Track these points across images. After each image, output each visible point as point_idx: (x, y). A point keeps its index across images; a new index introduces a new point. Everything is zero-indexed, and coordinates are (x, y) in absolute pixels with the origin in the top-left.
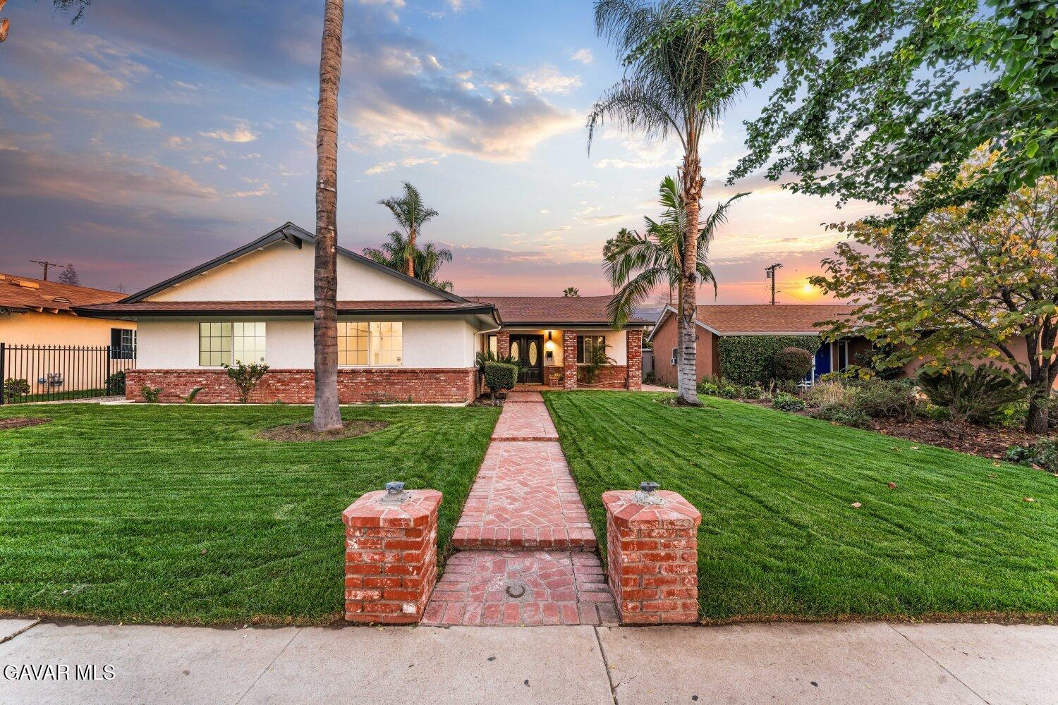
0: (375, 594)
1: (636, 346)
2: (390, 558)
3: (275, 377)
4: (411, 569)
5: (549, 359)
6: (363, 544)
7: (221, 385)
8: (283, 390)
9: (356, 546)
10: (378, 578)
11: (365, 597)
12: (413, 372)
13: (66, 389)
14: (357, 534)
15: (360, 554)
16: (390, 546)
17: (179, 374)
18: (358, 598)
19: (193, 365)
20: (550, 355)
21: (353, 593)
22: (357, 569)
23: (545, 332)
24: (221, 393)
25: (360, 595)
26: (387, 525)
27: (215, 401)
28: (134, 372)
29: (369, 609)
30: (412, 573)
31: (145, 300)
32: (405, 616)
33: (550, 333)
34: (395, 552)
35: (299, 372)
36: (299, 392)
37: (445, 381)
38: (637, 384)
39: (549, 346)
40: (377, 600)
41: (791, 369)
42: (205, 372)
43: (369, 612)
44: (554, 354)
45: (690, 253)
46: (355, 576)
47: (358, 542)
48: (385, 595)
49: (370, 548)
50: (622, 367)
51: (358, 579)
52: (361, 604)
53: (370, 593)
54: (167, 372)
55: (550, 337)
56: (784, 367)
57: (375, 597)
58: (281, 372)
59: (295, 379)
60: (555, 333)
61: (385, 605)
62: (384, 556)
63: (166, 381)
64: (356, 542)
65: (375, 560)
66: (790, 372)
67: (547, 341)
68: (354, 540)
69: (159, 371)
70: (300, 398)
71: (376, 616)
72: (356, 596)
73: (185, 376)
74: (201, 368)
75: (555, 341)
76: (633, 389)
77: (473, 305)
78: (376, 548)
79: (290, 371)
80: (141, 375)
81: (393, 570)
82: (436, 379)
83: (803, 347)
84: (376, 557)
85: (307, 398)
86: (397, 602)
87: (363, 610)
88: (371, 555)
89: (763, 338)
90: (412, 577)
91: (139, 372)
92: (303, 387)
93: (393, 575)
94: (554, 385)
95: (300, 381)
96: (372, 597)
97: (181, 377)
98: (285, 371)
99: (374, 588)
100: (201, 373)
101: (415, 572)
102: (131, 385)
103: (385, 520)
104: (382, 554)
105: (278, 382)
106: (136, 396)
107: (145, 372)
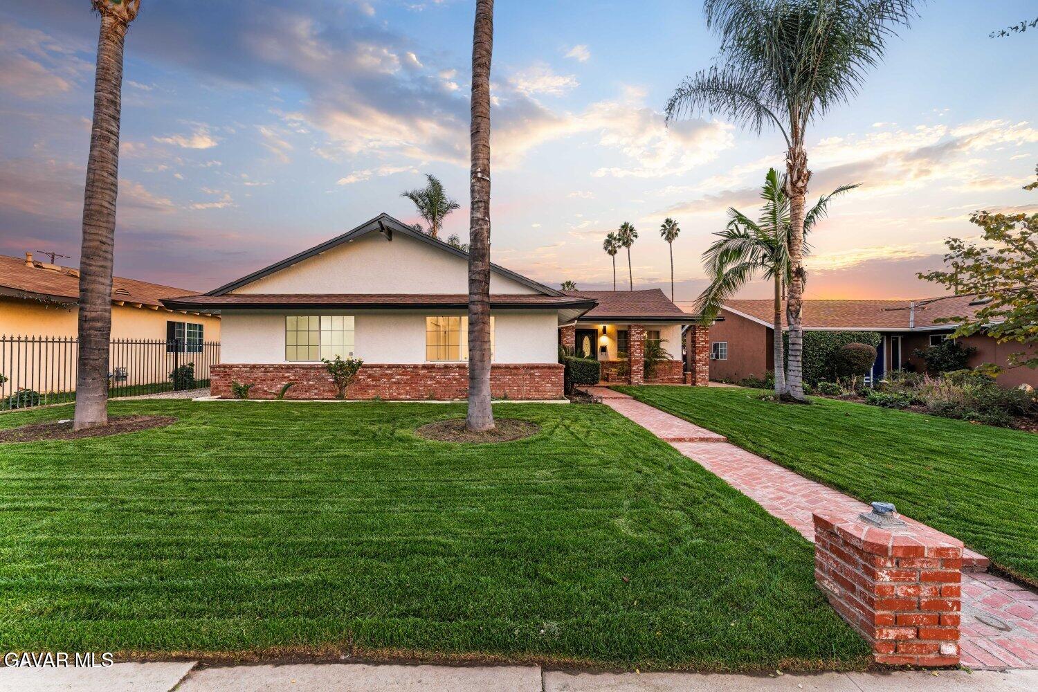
0: (910, 633)
1: (703, 341)
2: (926, 592)
3: (366, 372)
4: (950, 604)
5: (604, 353)
6: (896, 577)
7: (309, 380)
8: (374, 386)
9: (887, 578)
10: (913, 615)
11: (898, 636)
12: (507, 367)
13: (129, 384)
14: (889, 564)
15: (893, 587)
16: (926, 578)
17: (265, 369)
18: (890, 638)
19: (279, 360)
20: (604, 349)
21: (885, 632)
22: (889, 604)
23: (600, 327)
24: (309, 388)
25: (892, 634)
26: (932, 555)
27: (304, 396)
28: (219, 367)
29: (902, 650)
30: (952, 609)
31: (230, 293)
32: (943, 657)
33: (605, 328)
34: (931, 585)
35: (390, 367)
36: (390, 388)
37: (540, 377)
38: (704, 379)
39: (603, 340)
40: (912, 639)
41: (856, 364)
42: (293, 367)
43: (903, 653)
44: (608, 349)
45: (797, 247)
46: (886, 612)
47: (890, 574)
48: (922, 634)
49: (904, 580)
50: (677, 362)
51: (890, 616)
52: (895, 644)
53: (903, 631)
54: (254, 367)
55: (604, 331)
56: (849, 363)
57: (910, 637)
58: (372, 367)
59: (387, 374)
60: (609, 327)
61: (921, 645)
62: (919, 590)
63: (252, 376)
64: (887, 574)
65: (909, 594)
66: (855, 368)
67: (601, 335)
68: (885, 572)
69: (245, 366)
70: (390, 394)
71: (911, 658)
72: (887, 635)
73: (272, 372)
74: (287, 363)
75: (610, 336)
76: (700, 384)
77: (574, 300)
78: (910, 580)
79: (381, 367)
80: (227, 370)
81: (931, 605)
82: (530, 374)
83: (864, 342)
84: (911, 591)
85: (399, 394)
86: (933, 642)
87: (896, 651)
88: (905, 588)
89: (823, 333)
90: (951, 613)
91: (225, 367)
92: (395, 383)
93: (929, 611)
94: (614, 379)
95: (391, 376)
96: (906, 636)
97: (268, 372)
98: (376, 366)
99: (908, 626)
100: (288, 368)
101: (955, 608)
102: (216, 380)
103: (930, 550)
104: (917, 587)
105: (368, 378)
106: (221, 391)
107: (231, 367)
